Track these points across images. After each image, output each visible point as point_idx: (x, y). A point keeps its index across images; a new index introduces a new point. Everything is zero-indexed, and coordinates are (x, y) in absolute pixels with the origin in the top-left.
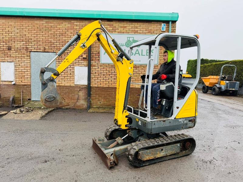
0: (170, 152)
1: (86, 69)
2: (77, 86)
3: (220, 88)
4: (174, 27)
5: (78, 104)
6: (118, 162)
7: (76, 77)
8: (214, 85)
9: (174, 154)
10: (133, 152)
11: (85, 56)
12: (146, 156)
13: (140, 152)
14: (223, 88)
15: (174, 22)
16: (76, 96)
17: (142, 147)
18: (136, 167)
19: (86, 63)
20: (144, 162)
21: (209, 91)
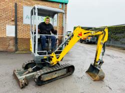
0: (60, 74)
1: (14, 27)
2: (8, 37)
3: (88, 41)
4: (66, 6)
5: (9, 48)
6: (28, 83)
7: (7, 32)
8: (85, 39)
9: (63, 75)
10: (37, 77)
11: (13, 19)
12: (46, 78)
13: (42, 76)
14: (89, 40)
15: (66, 4)
16: (8, 44)
17: (43, 73)
18: (39, 85)
19: (13, 23)
20: (45, 81)
21: (83, 42)
